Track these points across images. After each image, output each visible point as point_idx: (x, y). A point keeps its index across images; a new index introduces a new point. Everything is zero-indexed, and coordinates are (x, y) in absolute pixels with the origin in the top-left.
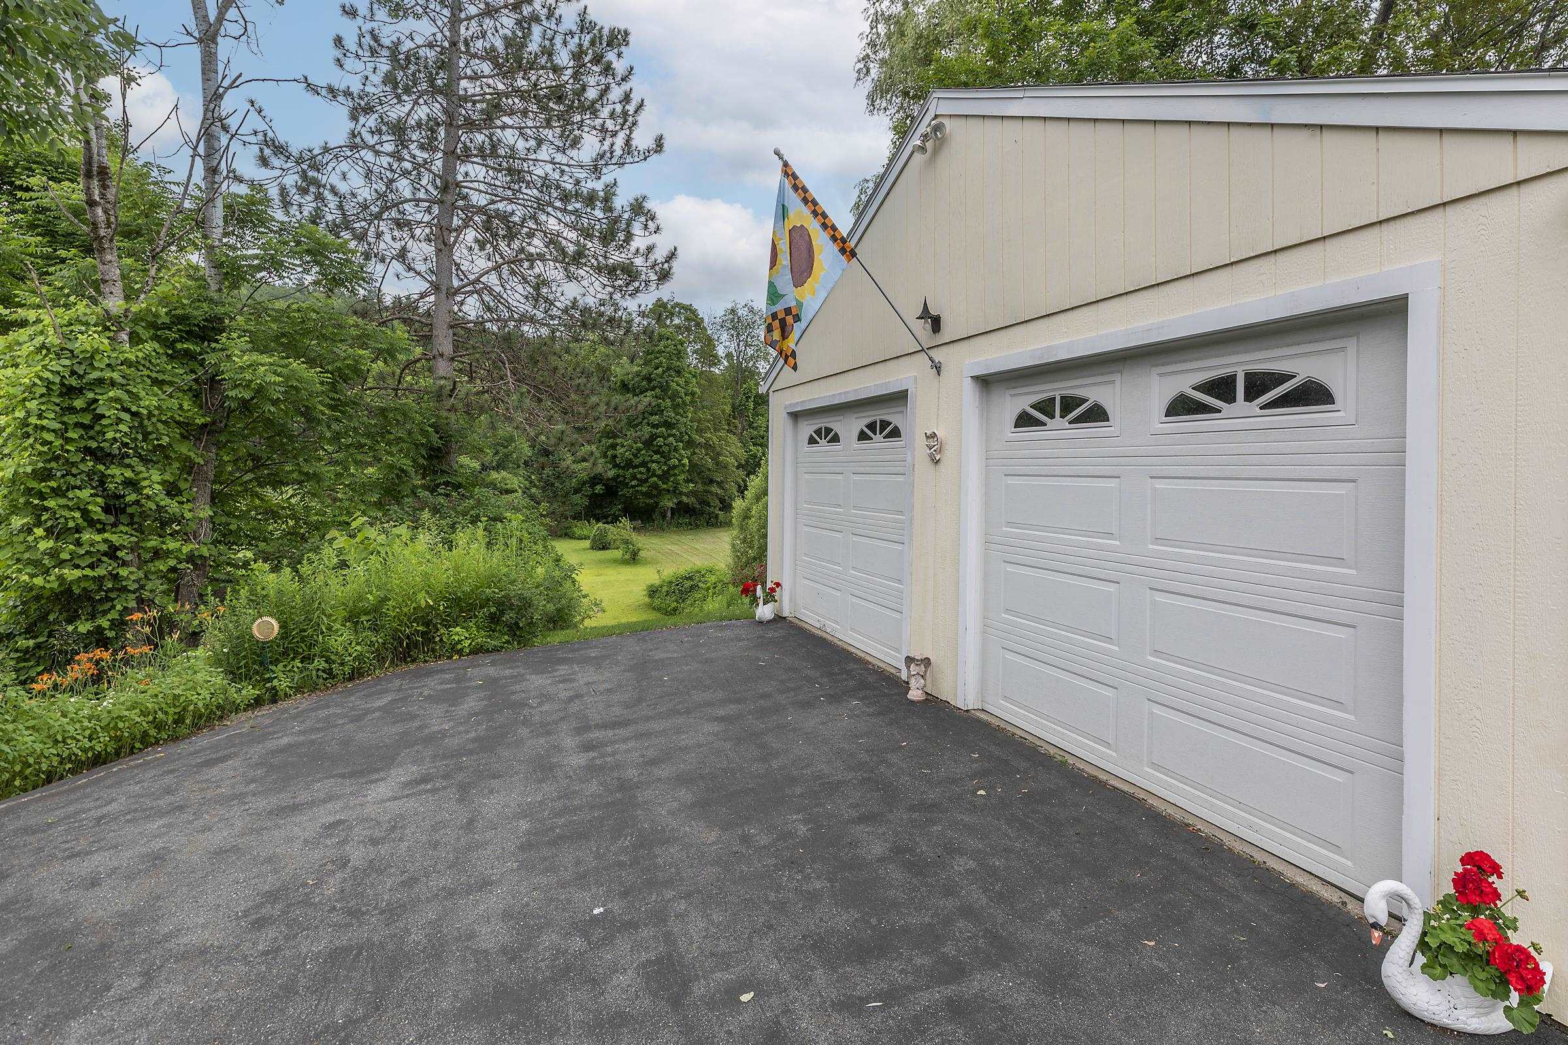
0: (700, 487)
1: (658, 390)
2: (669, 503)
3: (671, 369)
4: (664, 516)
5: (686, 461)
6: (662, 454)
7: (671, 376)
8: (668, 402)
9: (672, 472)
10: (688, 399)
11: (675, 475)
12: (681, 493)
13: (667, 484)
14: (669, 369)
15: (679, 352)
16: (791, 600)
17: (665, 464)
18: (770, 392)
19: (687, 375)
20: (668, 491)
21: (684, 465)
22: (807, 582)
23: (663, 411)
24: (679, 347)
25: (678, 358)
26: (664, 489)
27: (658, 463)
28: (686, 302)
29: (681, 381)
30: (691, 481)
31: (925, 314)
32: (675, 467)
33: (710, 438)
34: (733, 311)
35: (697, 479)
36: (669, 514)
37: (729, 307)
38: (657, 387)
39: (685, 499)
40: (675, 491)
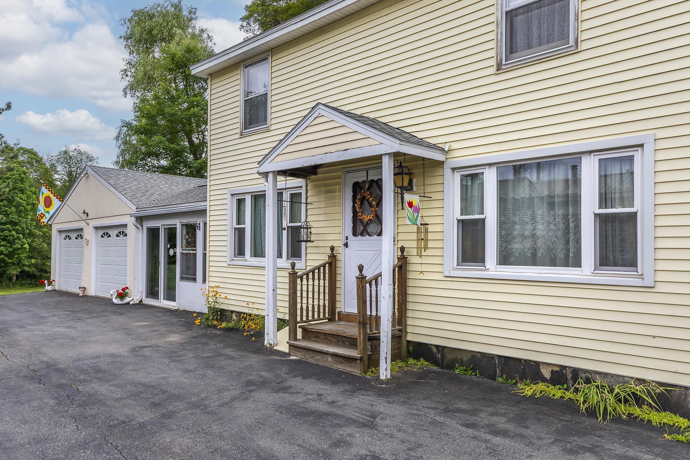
0: (39, 261)
1: (5, 202)
2: (14, 271)
3: (16, 189)
4: (10, 279)
5: (27, 246)
6: (9, 242)
7: (16, 193)
8: (14, 209)
9: (16, 252)
10: (29, 207)
11: (19, 254)
12: (24, 265)
13: (12, 259)
14: (14, 189)
15: (23, 178)
16: (58, 285)
17: (11, 247)
18: (52, 224)
19: (29, 193)
20: (14, 264)
21: (25, 248)
22: (63, 279)
23: (9, 214)
24: (23, 175)
25: (22, 182)
26: (10, 263)
27: (5, 246)
28: (28, 147)
29: (24, 197)
30: (32, 258)
31: (84, 212)
32: (18, 249)
33: (46, 232)
34: (66, 152)
35: (36, 256)
36: (14, 278)
37: (64, 149)
38: (5, 199)
39: (26, 269)
40: (19, 263)
